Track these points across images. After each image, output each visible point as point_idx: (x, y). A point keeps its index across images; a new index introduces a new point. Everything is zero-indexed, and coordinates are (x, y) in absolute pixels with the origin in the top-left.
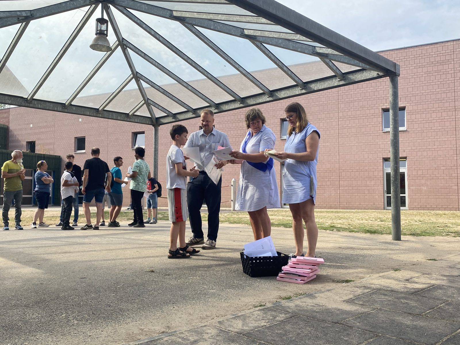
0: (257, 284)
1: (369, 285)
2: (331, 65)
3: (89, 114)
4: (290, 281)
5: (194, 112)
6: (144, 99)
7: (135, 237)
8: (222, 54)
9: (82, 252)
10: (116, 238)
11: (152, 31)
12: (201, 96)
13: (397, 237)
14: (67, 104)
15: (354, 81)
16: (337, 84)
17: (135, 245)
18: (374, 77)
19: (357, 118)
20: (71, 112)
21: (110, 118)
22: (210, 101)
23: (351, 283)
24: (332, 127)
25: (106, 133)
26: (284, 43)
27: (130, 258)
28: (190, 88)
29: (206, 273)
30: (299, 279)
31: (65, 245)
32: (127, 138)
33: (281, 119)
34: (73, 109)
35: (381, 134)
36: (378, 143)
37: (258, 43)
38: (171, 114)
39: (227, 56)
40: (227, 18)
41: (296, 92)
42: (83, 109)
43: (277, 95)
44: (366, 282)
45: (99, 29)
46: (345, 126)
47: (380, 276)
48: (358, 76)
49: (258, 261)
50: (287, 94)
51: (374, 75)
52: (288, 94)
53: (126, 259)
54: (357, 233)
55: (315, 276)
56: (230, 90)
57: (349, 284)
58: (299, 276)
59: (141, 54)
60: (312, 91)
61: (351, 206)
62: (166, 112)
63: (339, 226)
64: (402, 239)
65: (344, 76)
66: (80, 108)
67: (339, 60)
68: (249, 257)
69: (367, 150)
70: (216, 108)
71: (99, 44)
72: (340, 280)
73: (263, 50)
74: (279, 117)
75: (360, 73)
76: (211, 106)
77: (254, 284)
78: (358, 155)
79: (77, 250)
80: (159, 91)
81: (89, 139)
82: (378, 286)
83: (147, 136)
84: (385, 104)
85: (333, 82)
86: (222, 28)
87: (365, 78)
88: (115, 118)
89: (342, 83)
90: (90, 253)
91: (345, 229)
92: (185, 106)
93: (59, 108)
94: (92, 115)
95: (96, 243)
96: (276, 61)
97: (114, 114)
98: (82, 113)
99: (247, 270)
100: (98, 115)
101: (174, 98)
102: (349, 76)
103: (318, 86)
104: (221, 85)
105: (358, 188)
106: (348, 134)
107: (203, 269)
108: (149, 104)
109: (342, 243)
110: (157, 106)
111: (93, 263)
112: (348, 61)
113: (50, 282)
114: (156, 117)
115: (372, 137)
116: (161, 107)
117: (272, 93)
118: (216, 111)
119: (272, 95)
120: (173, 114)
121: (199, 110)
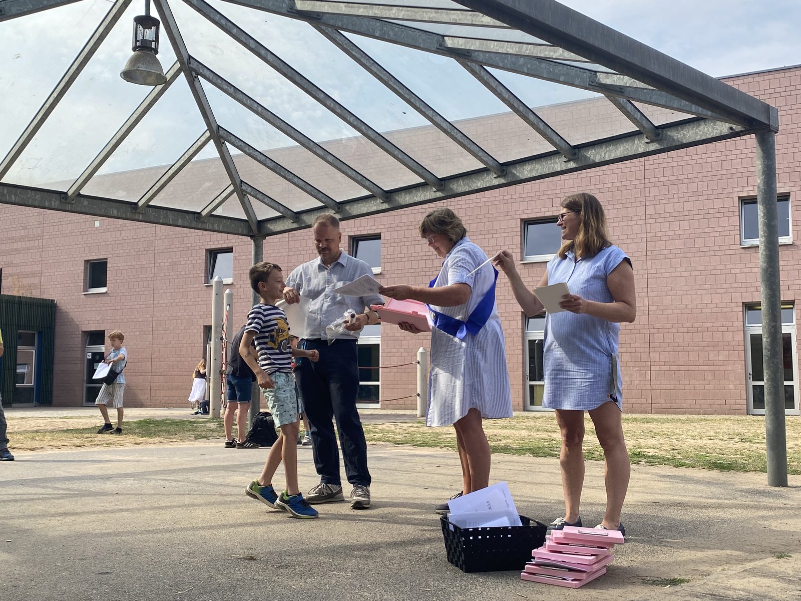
0: (478, 587)
1: (722, 591)
2: (629, 110)
3: (118, 214)
4: (551, 580)
5: (339, 208)
6: (234, 183)
7: (213, 477)
8: (398, 89)
9: (100, 512)
10: (172, 480)
11: (251, 41)
12: (352, 176)
13: (780, 479)
14: (70, 193)
15: (680, 144)
16: (642, 149)
17: (213, 496)
18: (723, 134)
19: (686, 218)
20: (79, 209)
21: (161, 221)
22: (372, 186)
23: (682, 587)
24: (632, 236)
25: (150, 252)
26: (529, 66)
27: (203, 528)
28: (330, 158)
29: (366, 563)
30: (570, 577)
31: (64, 497)
32: (195, 262)
33: (522, 220)
34: (83, 204)
35: (737, 252)
36: (733, 271)
37: (474, 64)
38: (290, 213)
39: (408, 91)
40: (410, 13)
41: (556, 166)
42: (105, 204)
43: (515, 172)
44: (716, 584)
45: (140, 37)
46: (660, 234)
47: (745, 571)
48: (688, 132)
49: (480, 537)
50: (537, 171)
51: (724, 131)
52: (540, 171)
53: (193, 529)
54: (691, 469)
55: (604, 571)
56: (415, 164)
57: (678, 588)
58: (570, 570)
59: (229, 88)
60: (590, 165)
61: (675, 406)
62: (279, 208)
63: (652, 452)
64: (789, 484)
65: (658, 133)
66: (99, 201)
67: (648, 99)
68: (460, 529)
69: (709, 287)
70: (384, 199)
71: (141, 69)
72: (659, 580)
73: (485, 79)
74: (518, 217)
75: (692, 125)
76: (375, 196)
77: (471, 589)
78: (690, 296)
79: (89, 508)
80: (265, 165)
81: (115, 265)
82: (741, 592)
83: (239, 258)
84: (747, 189)
85: (635, 146)
86: (398, 35)
87: (703, 138)
88: (171, 222)
89: (653, 147)
90: (118, 515)
91: (663, 461)
92: (320, 195)
93: (53, 202)
94: (124, 216)
95: (129, 492)
96: (512, 102)
97: (170, 213)
98: (102, 212)
99: (456, 557)
100: (136, 216)
101: (296, 180)
102: (669, 133)
103: (603, 155)
104: (396, 152)
105: (692, 368)
106: (666, 252)
107: (360, 553)
108: (244, 193)
109: (659, 492)
110: (259, 196)
111: (123, 538)
112: (666, 101)
113: (33, 583)
114: (258, 220)
115: (718, 257)
116: (269, 199)
117: (504, 169)
118: (386, 206)
119: (505, 172)
120: (293, 214)
121: (349, 204)
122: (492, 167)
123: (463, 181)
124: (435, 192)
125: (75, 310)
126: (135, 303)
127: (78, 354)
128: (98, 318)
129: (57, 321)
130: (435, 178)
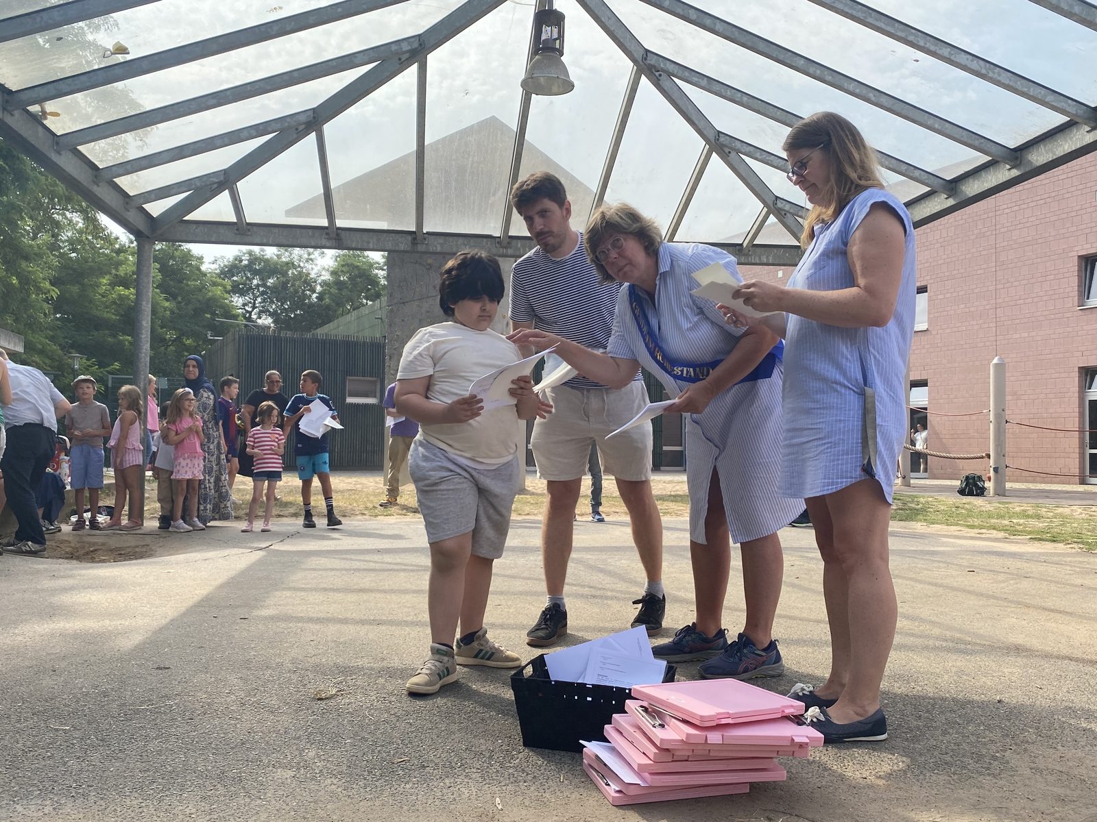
8: (884, 26)
22: (929, 178)
70: (949, 193)
71: (535, 75)
76: (936, 191)
108: (783, 212)
118: (951, 202)
122: (1080, 116)
123: (1045, 147)
124: (1009, 169)
130: (1006, 149)
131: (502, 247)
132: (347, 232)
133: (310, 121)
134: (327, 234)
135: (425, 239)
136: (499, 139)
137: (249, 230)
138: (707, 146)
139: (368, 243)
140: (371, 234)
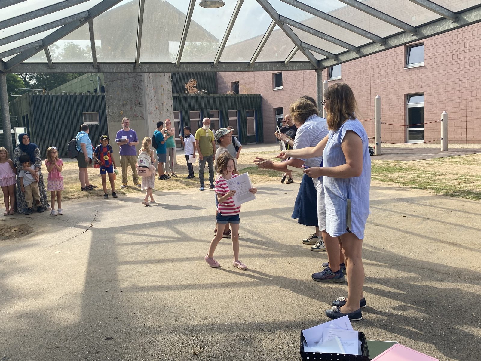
3: (241, 69)
5: (357, 51)
6: (297, 45)
14: (215, 62)
20: (221, 70)
21: (264, 70)
34: (222, 67)
38: (332, 55)
42: (233, 65)
43: (465, 18)
49: (314, 358)
62: (325, 54)
70: (382, 43)
76: (376, 42)
80: (309, 33)
81: (286, 75)
88: (269, 69)
93: (208, 68)
94: (244, 70)
97: (267, 64)
98: (233, 70)
100: (250, 69)
108: (305, 48)
110: (313, 49)
114: (318, 60)
116: (319, 49)
117: (457, 16)
118: (383, 48)
119: (458, 19)
120: (334, 56)
121: (363, 48)
122: (448, 16)
123: (430, 27)
124: (412, 36)
125: (270, 98)
126: (296, 93)
127: (273, 119)
128: (280, 102)
129: (263, 104)
130: (412, 27)
131: (177, 68)
132: (102, 64)
133: (87, 17)
134: (92, 66)
135: (140, 66)
136: (178, 21)
137: (54, 66)
138: (274, 21)
139: (113, 69)
140: (114, 64)
